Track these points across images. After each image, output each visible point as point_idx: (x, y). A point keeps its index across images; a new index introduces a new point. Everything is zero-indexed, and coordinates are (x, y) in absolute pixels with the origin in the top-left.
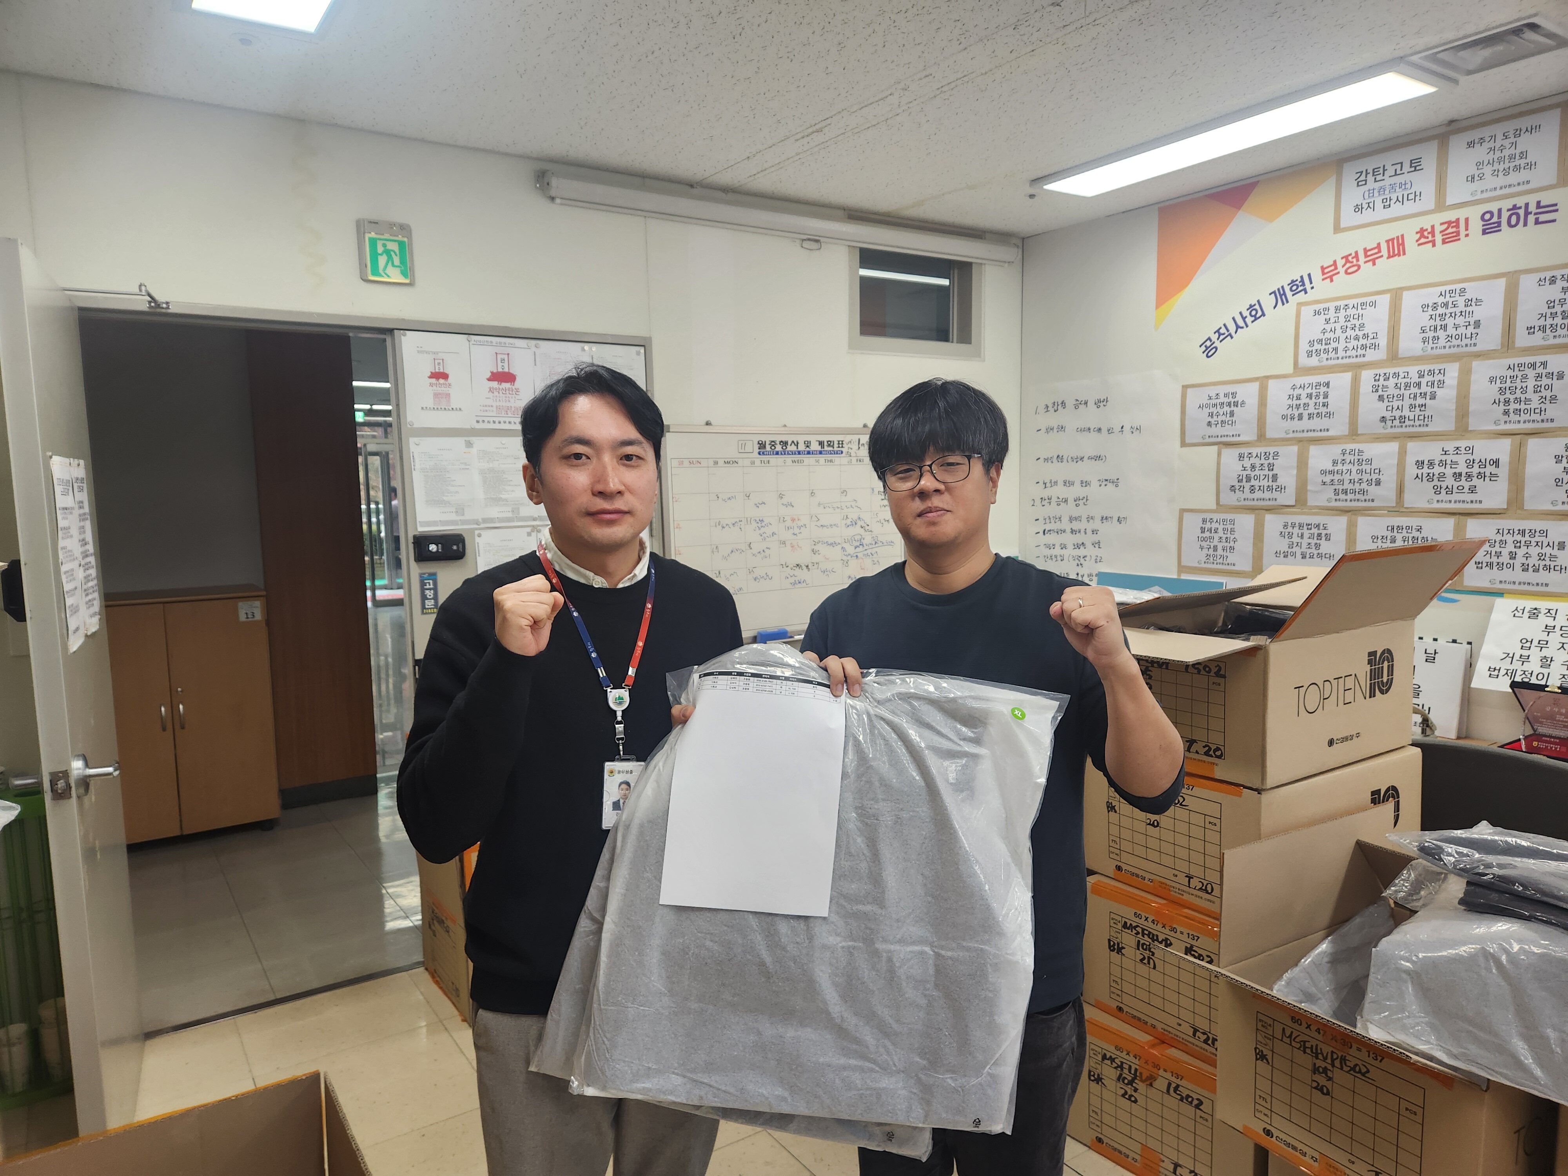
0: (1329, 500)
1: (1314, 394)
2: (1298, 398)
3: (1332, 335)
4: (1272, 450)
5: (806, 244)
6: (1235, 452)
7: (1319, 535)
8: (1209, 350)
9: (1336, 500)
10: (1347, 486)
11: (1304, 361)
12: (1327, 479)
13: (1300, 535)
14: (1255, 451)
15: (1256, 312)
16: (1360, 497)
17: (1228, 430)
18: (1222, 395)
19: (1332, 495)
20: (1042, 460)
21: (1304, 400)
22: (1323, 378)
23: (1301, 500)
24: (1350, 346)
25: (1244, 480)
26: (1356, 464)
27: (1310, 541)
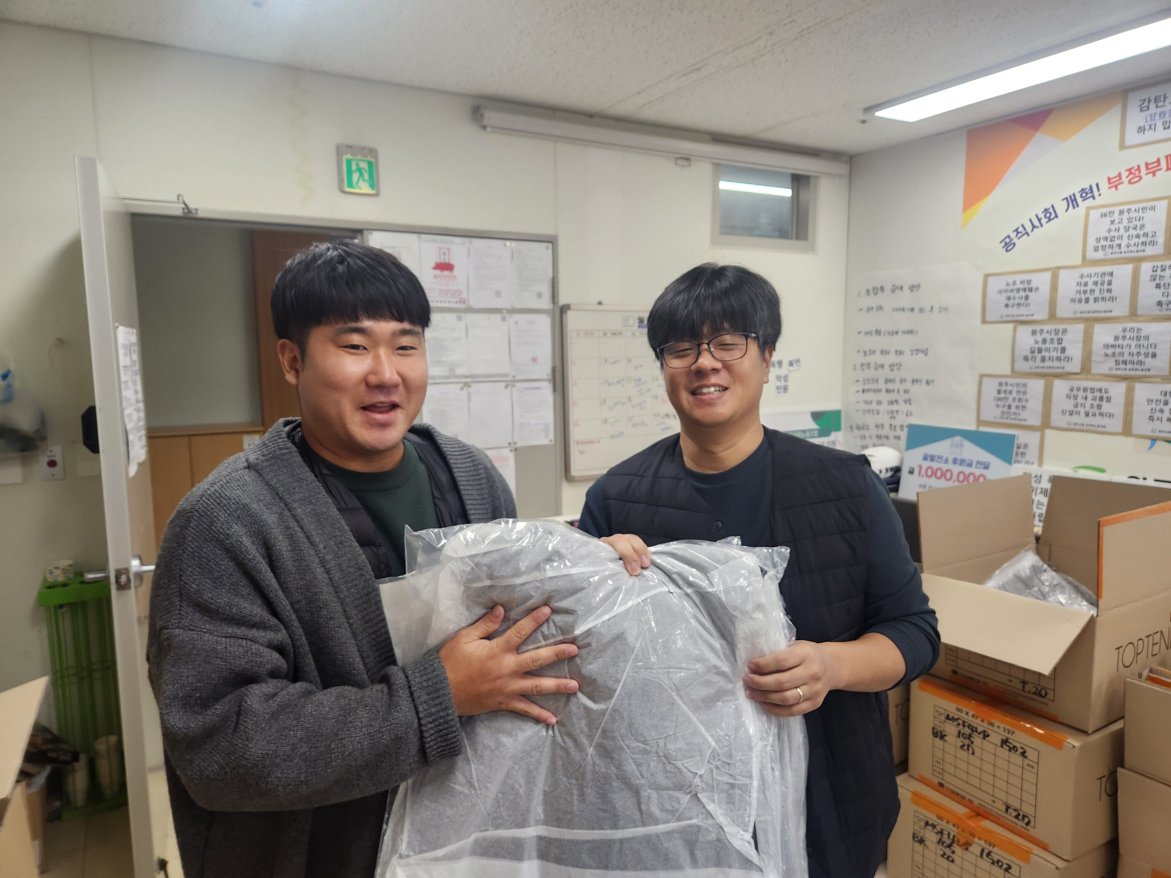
0: (1111, 369)
1: (1099, 282)
2: (1086, 284)
3: (1116, 234)
4: (1061, 327)
5: (680, 162)
6: (1029, 329)
7: (1101, 398)
8: (1008, 245)
9: (1116, 369)
10: (1126, 357)
11: (1091, 254)
12: (1110, 351)
13: (1084, 397)
14: (1046, 328)
15: (1050, 214)
16: (1139, 367)
17: (1023, 310)
18: (1018, 282)
19: (1112, 364)
20: (863, 334)
21: (1091, 286)
22: (1107, 269)
23: (1086, 369)
24: (1132, 242)
25: (1036, 352)
26: (1135, 340)
27: (1094, 402)
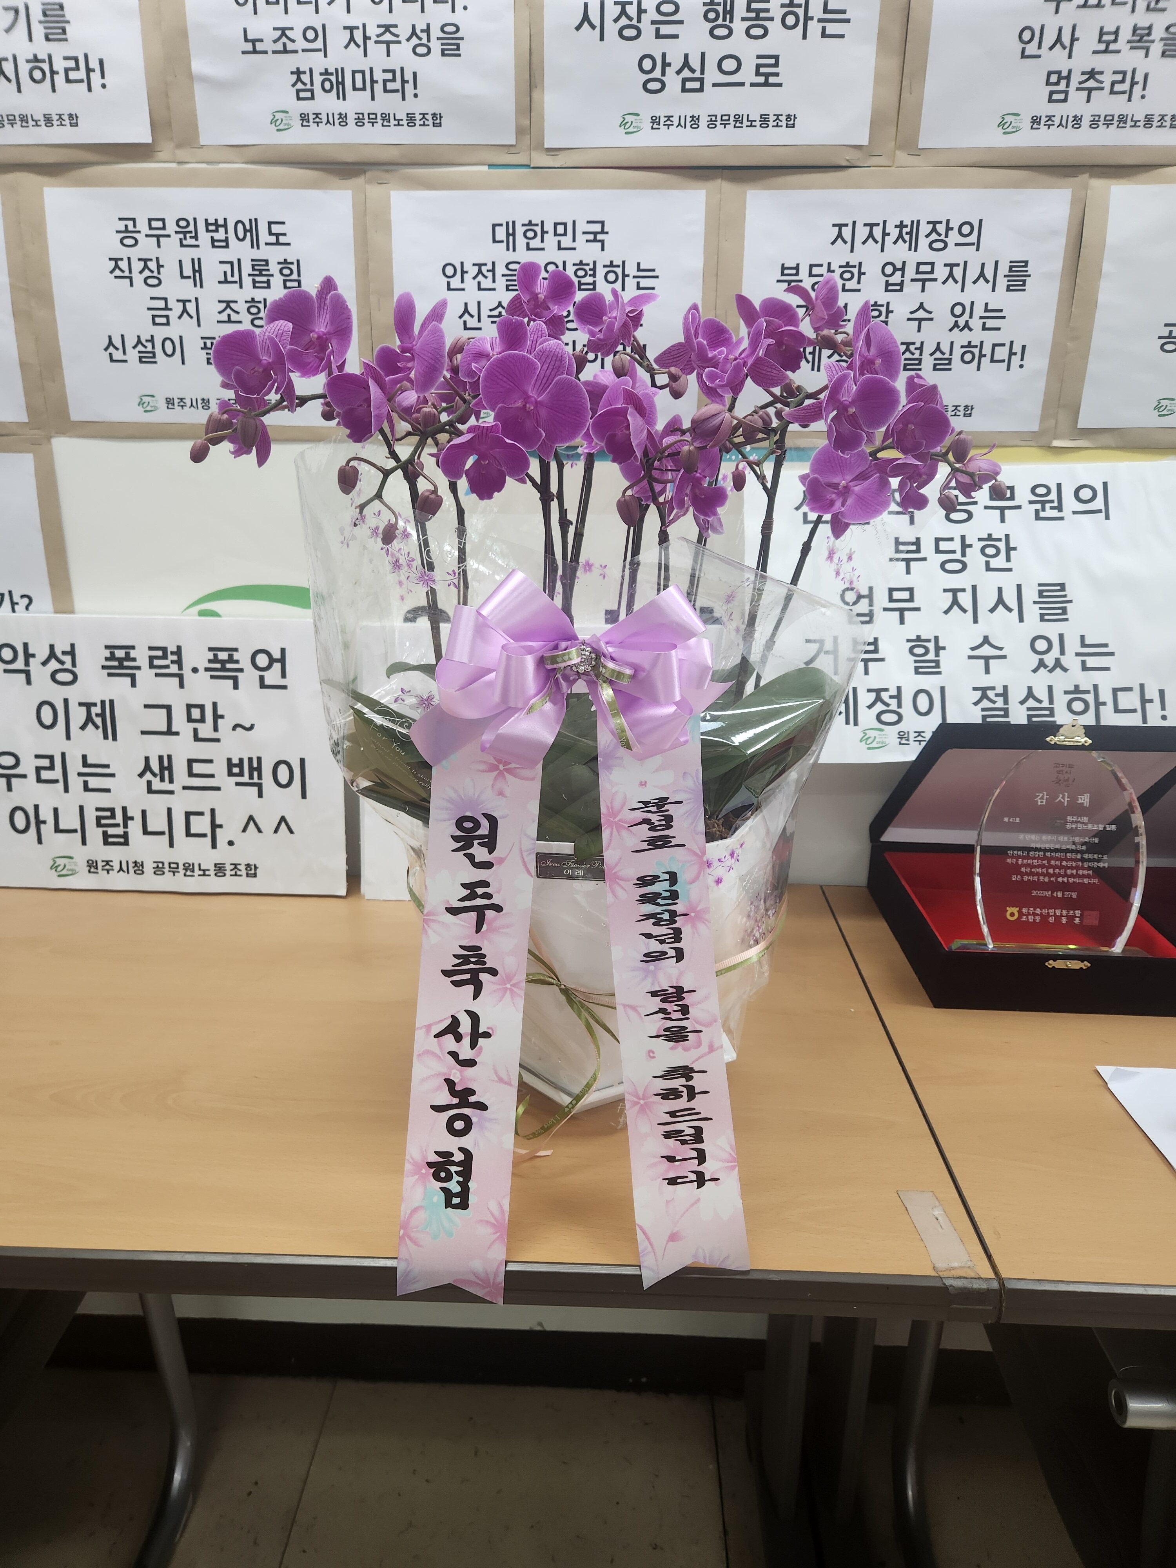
7: (260, 267)
9: (304, 118)
13: (188, 271)
16: (396, 105)
19: (287, 99)
23: (173, 123)
27: (230, 292)
